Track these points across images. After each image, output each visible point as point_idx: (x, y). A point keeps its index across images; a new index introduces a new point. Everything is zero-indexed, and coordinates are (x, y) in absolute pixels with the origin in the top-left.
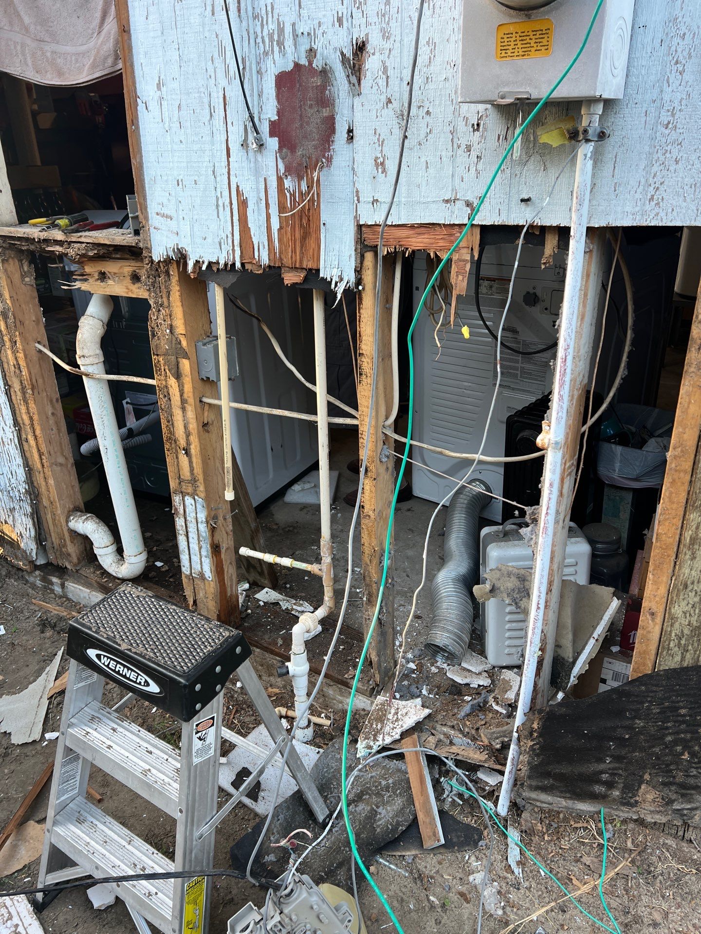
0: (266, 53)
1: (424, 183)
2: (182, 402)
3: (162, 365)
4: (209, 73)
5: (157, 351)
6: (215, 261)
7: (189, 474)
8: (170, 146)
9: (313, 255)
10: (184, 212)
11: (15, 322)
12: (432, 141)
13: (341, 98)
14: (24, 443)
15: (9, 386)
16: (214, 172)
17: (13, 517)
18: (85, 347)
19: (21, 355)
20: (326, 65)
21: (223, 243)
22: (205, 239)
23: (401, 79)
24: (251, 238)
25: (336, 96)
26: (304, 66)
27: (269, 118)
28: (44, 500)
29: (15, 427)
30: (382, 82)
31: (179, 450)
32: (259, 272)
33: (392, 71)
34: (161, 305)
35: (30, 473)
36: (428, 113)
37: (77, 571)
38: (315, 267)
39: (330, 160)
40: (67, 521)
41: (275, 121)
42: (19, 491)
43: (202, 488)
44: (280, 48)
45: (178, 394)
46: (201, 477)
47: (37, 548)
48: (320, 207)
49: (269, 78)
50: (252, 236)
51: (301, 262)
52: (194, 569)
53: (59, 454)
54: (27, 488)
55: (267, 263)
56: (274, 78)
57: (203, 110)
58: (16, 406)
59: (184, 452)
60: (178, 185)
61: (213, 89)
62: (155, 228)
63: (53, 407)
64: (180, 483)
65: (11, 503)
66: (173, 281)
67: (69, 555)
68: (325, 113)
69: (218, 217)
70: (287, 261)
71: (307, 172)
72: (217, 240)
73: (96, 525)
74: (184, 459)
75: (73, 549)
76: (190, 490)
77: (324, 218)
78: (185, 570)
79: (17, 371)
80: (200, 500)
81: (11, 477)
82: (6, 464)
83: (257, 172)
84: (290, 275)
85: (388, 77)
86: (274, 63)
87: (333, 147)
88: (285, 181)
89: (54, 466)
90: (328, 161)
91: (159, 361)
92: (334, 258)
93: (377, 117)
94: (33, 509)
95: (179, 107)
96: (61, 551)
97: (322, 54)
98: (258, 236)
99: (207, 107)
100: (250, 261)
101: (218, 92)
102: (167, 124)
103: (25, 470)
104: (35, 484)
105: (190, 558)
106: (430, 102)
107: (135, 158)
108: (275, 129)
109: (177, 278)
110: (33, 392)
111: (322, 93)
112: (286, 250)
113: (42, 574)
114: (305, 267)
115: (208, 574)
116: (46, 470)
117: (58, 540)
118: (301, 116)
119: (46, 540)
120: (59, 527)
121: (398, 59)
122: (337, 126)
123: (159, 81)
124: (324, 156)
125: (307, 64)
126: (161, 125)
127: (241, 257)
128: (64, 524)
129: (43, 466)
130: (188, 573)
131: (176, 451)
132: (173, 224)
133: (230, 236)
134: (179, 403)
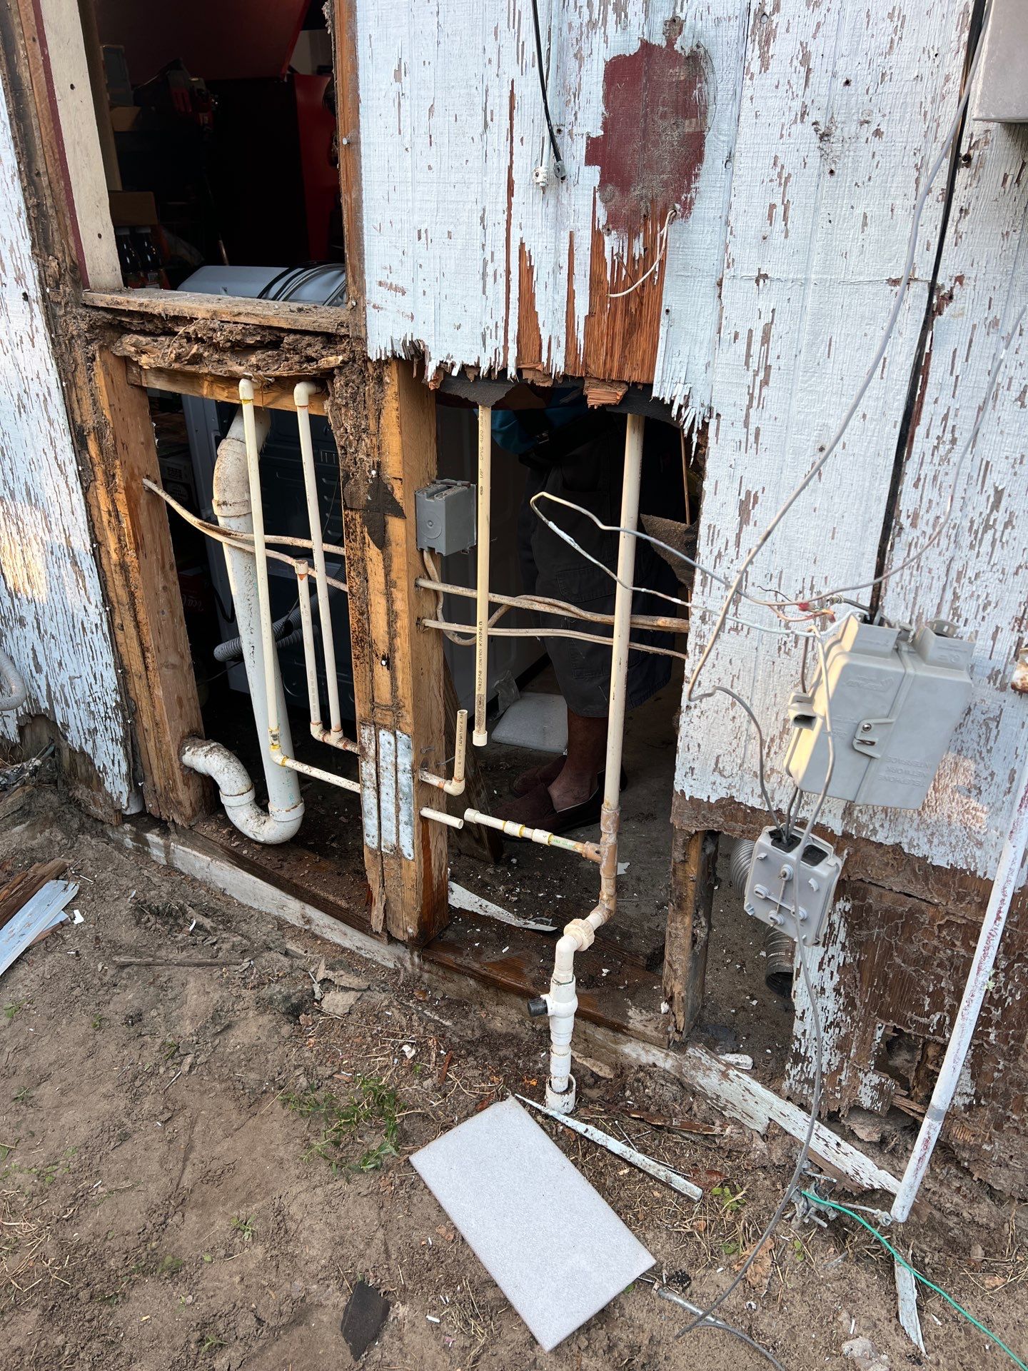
0: (592, 25)
1: (856, 251)
2: (386, 585)
3: (358, 526)
4: (488, 55)
5: (351, 503)
6: (473, 364)
7: (388, 696)
8: (409, 174)
9: (643, 360)
10: (427, 282)
11: (115, 445)
12: (879, 181)
13: (719, 102)
14: (118, 632)
15: (99, 544)
16: (482, 219)
17: (94, 742)
18: (227, 489)
19: (121, 497)
20: (698, 47)
21: (488, 336)
22: (459, 327)
23: (834, 75)
24: (538, 329)
25: (712, 99)
26: (660, 47)
27: (588, 133)
28: (144, 719)
29: (104, 606)
30: (798, 81)
31: (375, 659)
32: (546, 385)
33: (819, 60)
34: (365, 431)
35: (124, 678)
36: (878, 133)
37: (191, 828)
38: (644, 380)
39: (688, 207)
40: (180, 753)
41: (598, 138)
42: (105, 704)
43: (409, 718)
44: (619, 16)
45: (381, 572)
46: (408, 703)
47: (130, 791)
48: (662, 282)
49: (595, 67)
50: (541, 326)
51: (621, 370)
52: (385, 841)
53: (171, 650)
54: (119, 699)
55: (562, 370)
56: (602, 67)
57: (471, 116)
58: (108, 574)
59: (384, 662)
60: (420, 238)
61: (493, 83)
62: (374, 307)
63: (166, 577)
64: (373, 710)
65: (92, 722)
66: (389, 392)
67: (180, 803)
68: (689, 127)
69: (484, 293)
70: (596, 369)
71: (645, 224)
72: (479, 331)
73: (225, 761)
74: (382, 673)
75: (186, 795)
76: (389, 720)
77: (668, 300)
78: (370, 841)
79: (113, 520)
80: (405, 736)
81: (93, 682)
82: (87, 662)
83: (558, 223)
84: (598, 390)
85: (809, 71)
86: (606, 42)
87: (697, 185)
88: (606, 238)
89: (164, 669)
90: (685, 208)
91: (353, 519)
92: (678, 367)
93: (782, 136)
94: (126, 732)
95: (431, 110)
96: (167, 798)
97: (693, 28)
98: (551, 326)
99: (481, 112)
100: (532, 365)
101: (501, 87)
102: (408, 138)
103: (117, 673)
104: (132, 694)
105: (380, 823)
106: (884, 116)
107: (349, 191)
108: (595, 152)
109: (396, 389)
110: (137, 554)
111: (685, 93)
112: (596, 351)
113: (134, 829)
114: (626, 379)
115: (408, 849)
116: (151, 675)
117: (162, 780)
118: (645, 131)
119: (144, 779)
120: (166, 760)
121: (832, 42)
122: (707, 150)
123: (399, 66)
124: (678, 200)
125: (664, 44)
126: (397, 138)
127: (519, 359)
128: (175, 757)
129: (146, 668)
130: (375, 846)
131: (371, 660)
132: (405, 302)
133: (501, 324)
134: (382, 587)
